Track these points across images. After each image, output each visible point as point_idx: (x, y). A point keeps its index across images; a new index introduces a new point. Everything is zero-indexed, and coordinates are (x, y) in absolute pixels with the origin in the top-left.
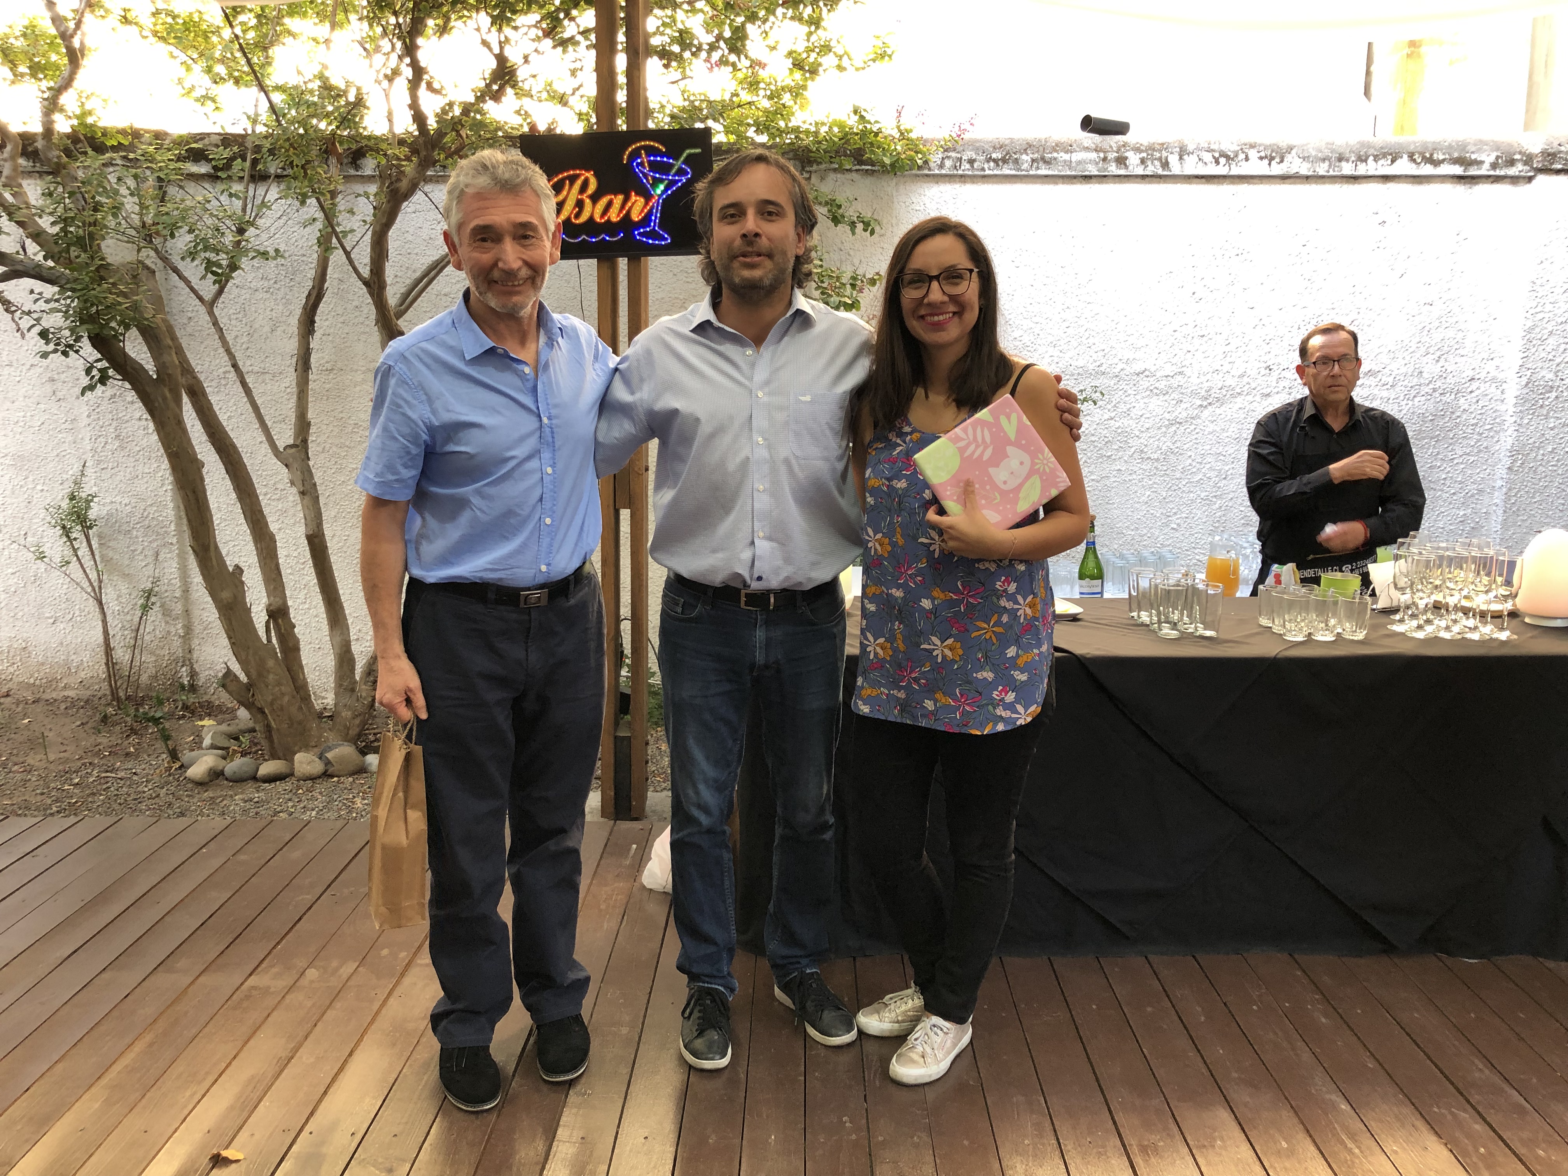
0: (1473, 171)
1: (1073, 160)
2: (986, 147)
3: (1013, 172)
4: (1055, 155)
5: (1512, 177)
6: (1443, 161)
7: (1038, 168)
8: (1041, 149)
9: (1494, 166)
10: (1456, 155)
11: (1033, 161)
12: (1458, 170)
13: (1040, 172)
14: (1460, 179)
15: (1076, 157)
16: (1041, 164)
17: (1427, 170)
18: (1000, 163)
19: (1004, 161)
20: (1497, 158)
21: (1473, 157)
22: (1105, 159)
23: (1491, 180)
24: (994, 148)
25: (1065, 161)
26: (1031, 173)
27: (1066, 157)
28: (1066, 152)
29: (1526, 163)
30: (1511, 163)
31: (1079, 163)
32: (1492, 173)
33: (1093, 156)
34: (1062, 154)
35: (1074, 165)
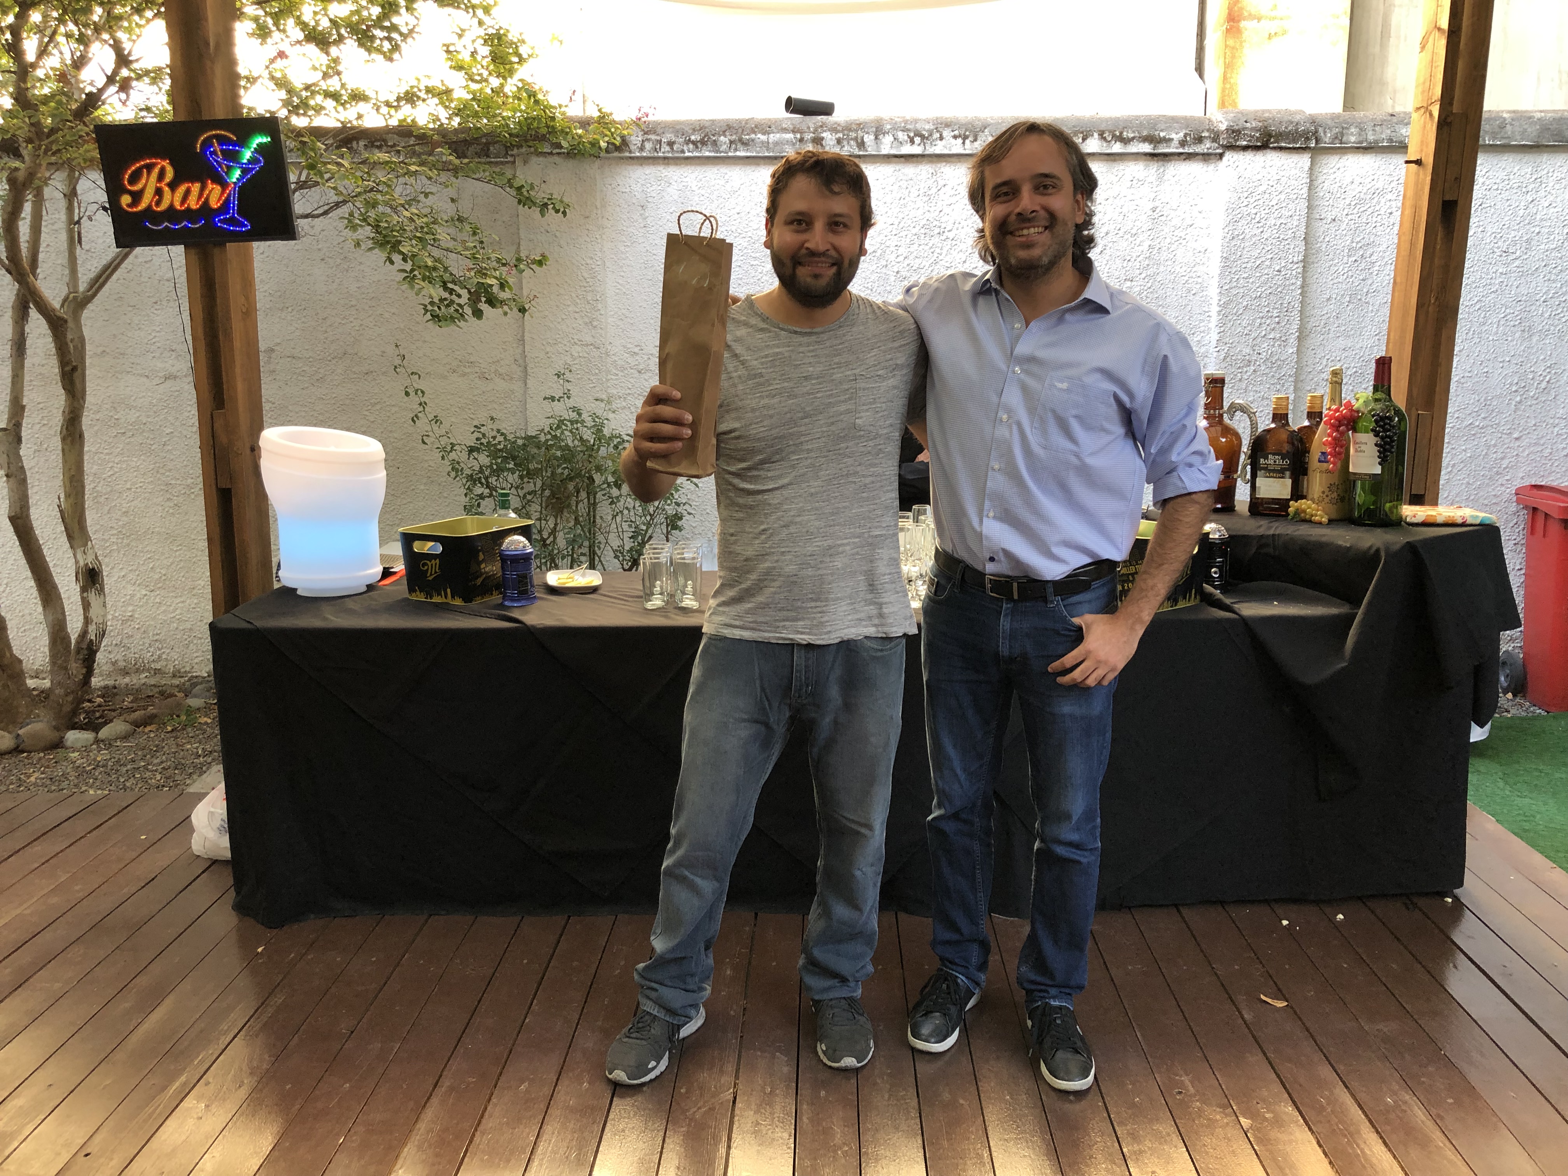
0: (1163, 149)
1: (770, 141)
2: (687, 129)
3: (712, 154)
4: (753, 136)
5: (1203, 154)
6: (1133, 138)
7: (736, 150)
8: (740, 130)
9: (1183, 143)
10: (1145, 133)
11: (731, 142)
12: (1147, 148)
13: (738, 154)
14: (1153, 156)
15: (773, 138)
16: (739, 145)
17: (1117, 148)
18: (700, 146)
19: (703, 142)
20: (1185, 136)
21: (1162, 134)
22: (801, 140)
23: (1183, 157)
24: (694, 130)
25: (762, 142)
26: (730, 154)
27: (763, 138)
28: (764, 134)
29: (1214, 140)
30: (1200, 140)
31: (776, 144)
32: (1181, 150)
33: (790, 136)
34: (759, 136)
35: (771, 146)
